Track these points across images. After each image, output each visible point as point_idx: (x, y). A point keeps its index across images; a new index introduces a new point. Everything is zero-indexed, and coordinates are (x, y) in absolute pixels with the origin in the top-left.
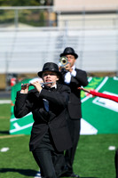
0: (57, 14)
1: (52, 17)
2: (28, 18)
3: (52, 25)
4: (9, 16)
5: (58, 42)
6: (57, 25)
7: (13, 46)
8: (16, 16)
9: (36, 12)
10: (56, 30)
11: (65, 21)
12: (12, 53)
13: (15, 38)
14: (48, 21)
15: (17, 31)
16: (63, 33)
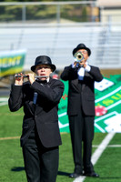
0: (99, 9)
1: (95, 12)
2: (70, 13)
3: (95, 21)
4: (51, 11)
5: (102, 38)
6: (100, 20)
7: (55, 42)
8: (58, 12)
9: (78, 7)
10: (99, 26)
11: (109, 16)
12: (53, 49)
13: (57, 34)
14: (90, 16)
15: (59, 27)
16: (107, 29)
